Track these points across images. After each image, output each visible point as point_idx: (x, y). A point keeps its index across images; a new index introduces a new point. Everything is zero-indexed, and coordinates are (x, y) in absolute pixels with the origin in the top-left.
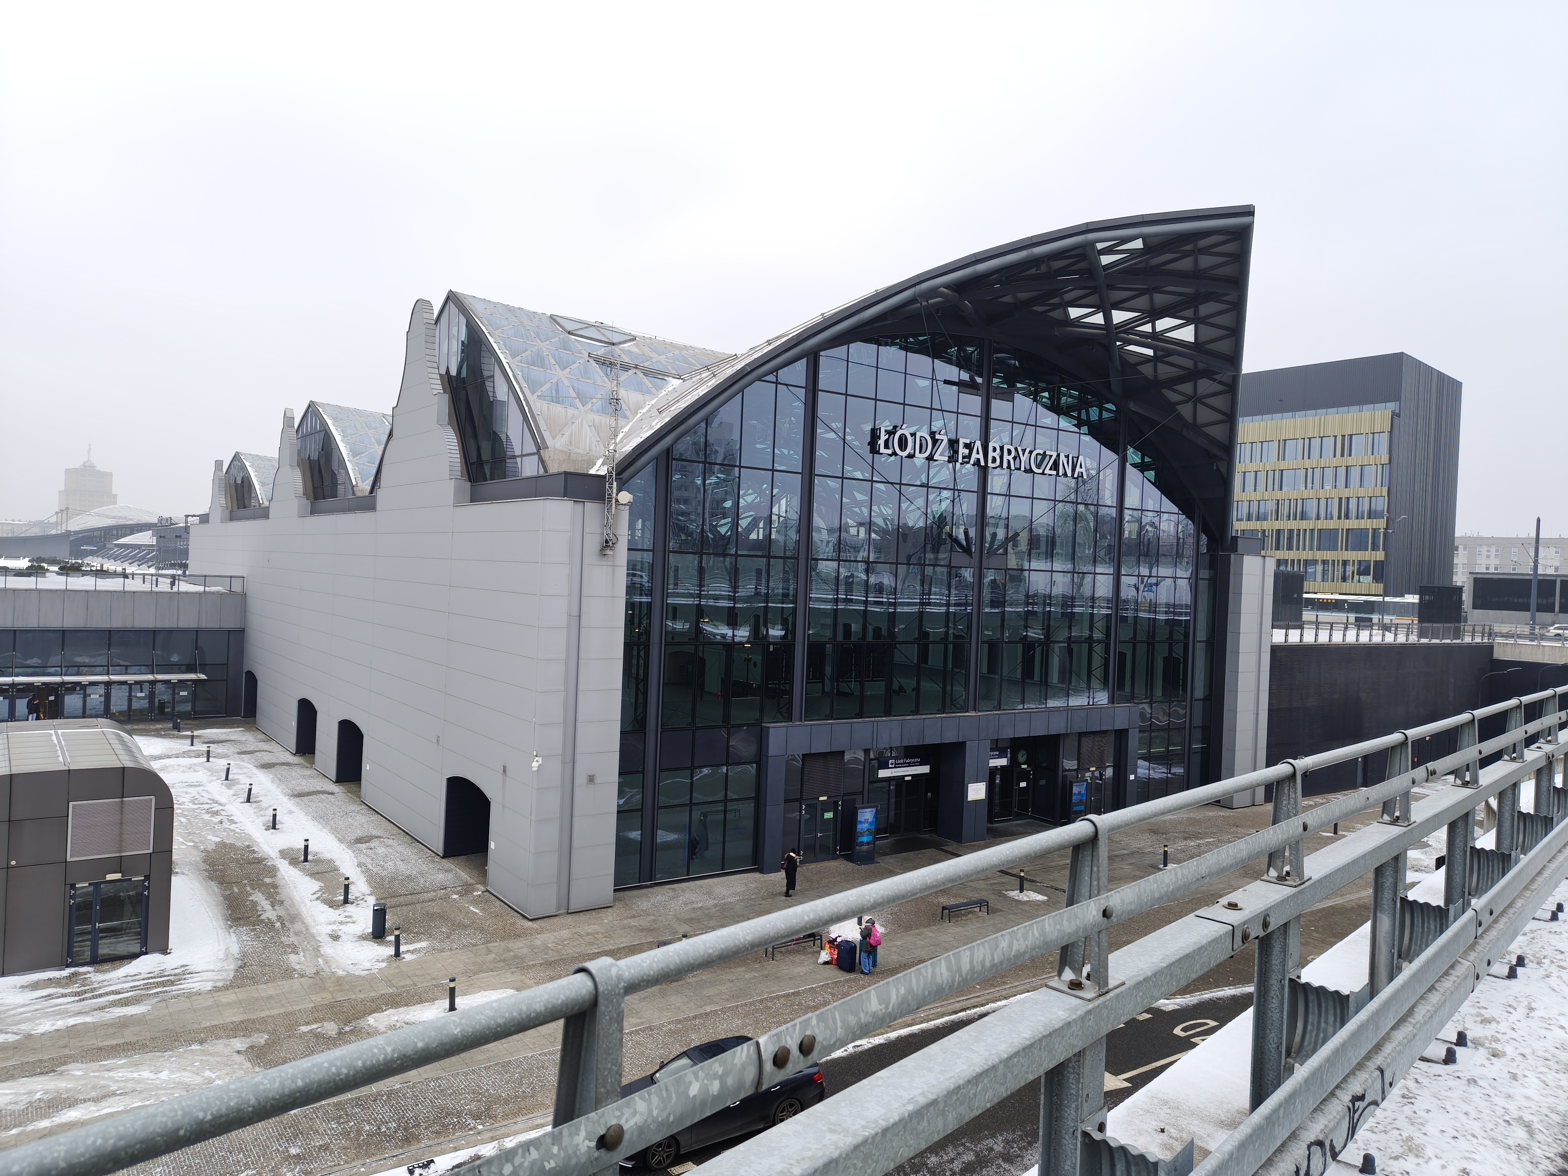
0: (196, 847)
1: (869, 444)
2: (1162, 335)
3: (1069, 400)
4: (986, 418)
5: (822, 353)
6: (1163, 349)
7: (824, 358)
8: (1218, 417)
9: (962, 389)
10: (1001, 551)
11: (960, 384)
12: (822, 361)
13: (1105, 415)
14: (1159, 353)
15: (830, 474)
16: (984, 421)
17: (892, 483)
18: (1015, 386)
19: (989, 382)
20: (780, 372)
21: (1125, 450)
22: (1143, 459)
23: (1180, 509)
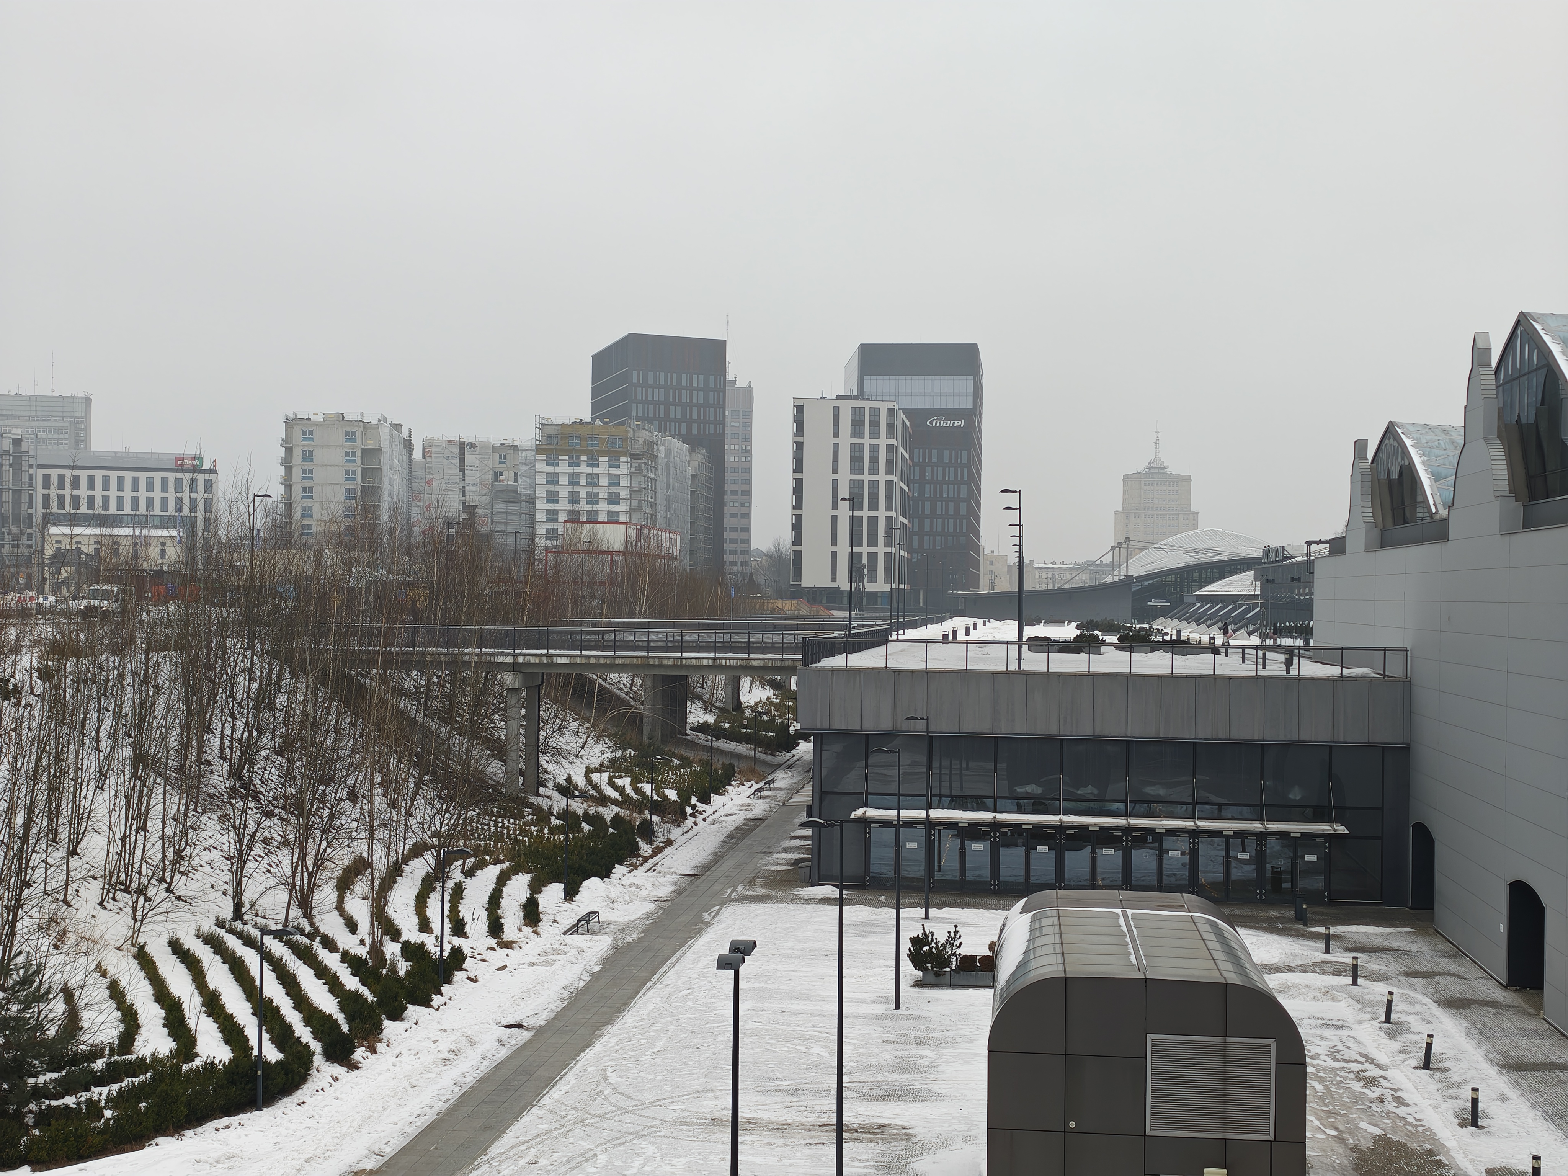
0: (1341, 1140)
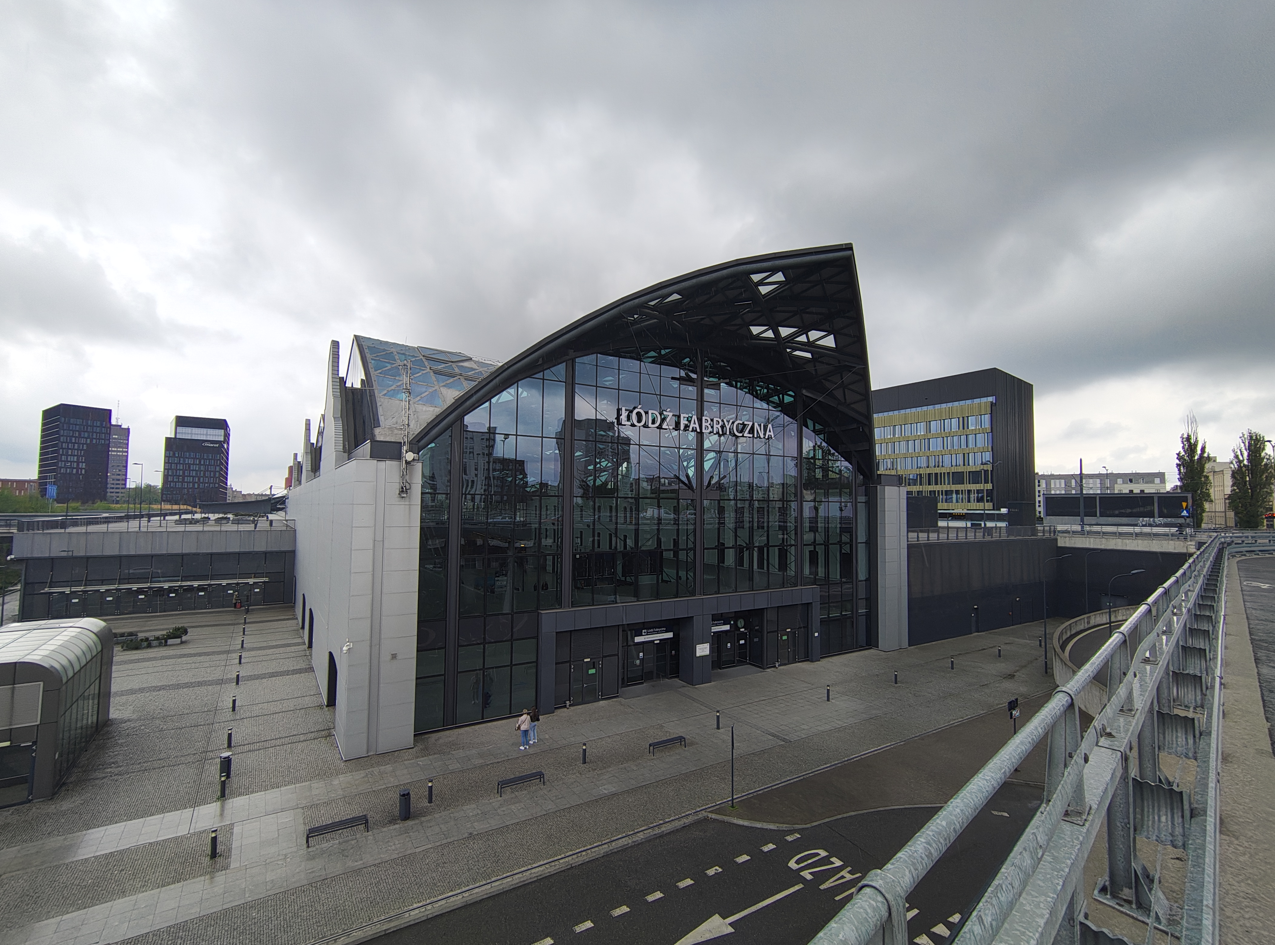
2: (814, 343)
4: (701, 400)
6: (817, 353)
8: (860, 397)
9: (682, 382)
10: (716, 488)
11: (680, 379)
12: (578, 365)
14: (816, 356)
16: (699, 403)
18: (721, 380)
22: (815, 427)
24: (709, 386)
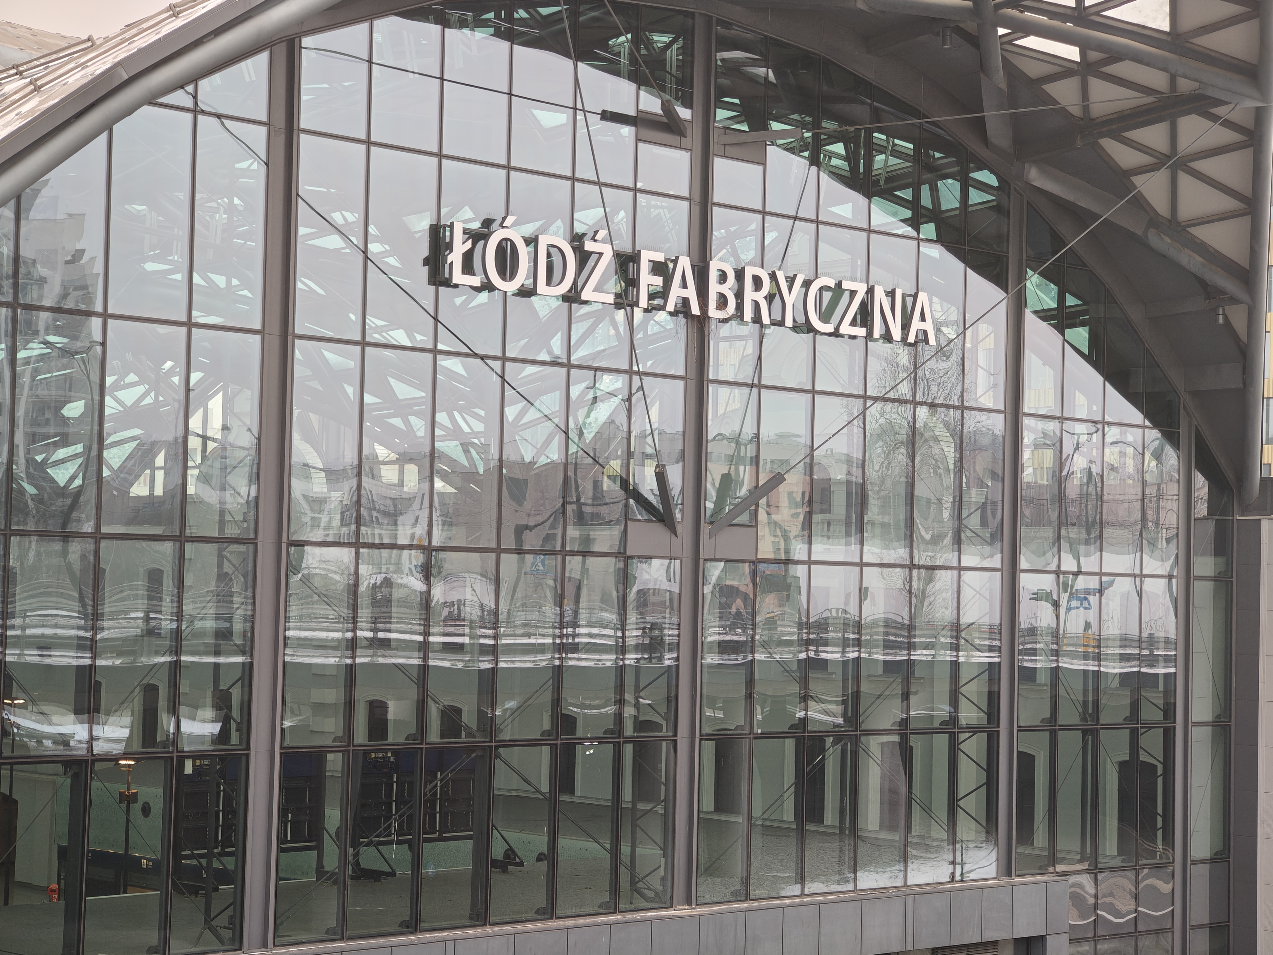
1: (426, 262)
2: (1098, 14)
3: (893, 161)
4: (702, 203)
5: (307, 41)
6: (1100, 47)
7: (313, 54)
8: (1227, 203)
9: (645, 134)
10: (744, 518)
11: (639, 121)
12: (308, 60)
13: (976, 197)
14: (1094, 55)
15: (331, 334)
16: (697, 209)
17: (482, 358)
18: (765, 127)
19: (707, 118)
20: (204, 84)
21: (1021, 278)
22: (1061, 299)
23: (1147, 415)
24: (730, 151)
